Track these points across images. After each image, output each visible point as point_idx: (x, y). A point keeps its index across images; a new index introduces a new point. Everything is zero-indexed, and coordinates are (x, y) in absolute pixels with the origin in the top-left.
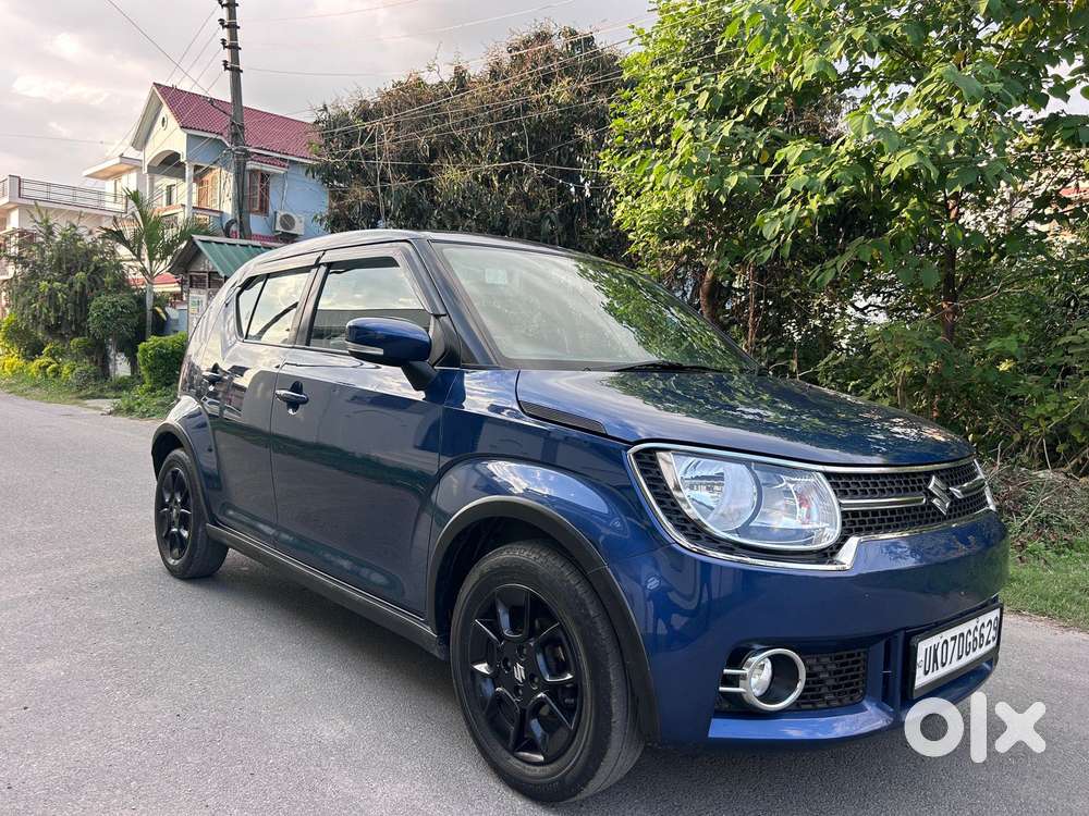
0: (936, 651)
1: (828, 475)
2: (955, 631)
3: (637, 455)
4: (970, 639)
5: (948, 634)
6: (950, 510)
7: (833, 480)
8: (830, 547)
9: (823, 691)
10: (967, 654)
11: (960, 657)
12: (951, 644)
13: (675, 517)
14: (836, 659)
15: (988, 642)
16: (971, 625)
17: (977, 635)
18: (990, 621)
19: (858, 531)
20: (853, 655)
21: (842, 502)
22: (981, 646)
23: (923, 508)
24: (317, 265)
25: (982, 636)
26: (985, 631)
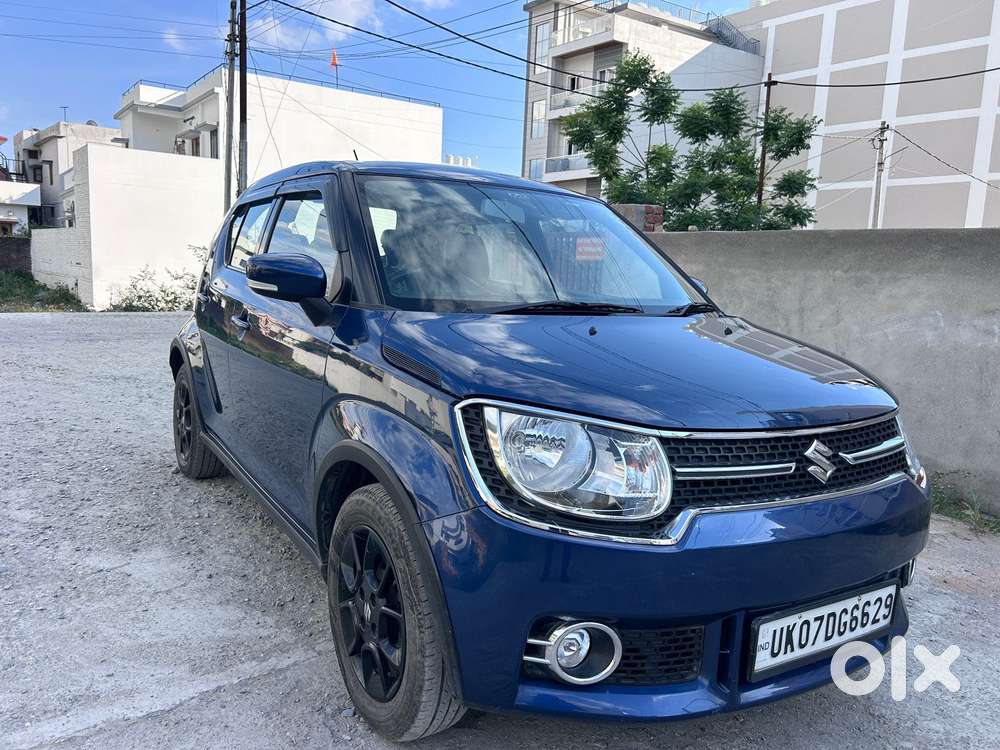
0: (790, 633)
1: (663, 441)
2: (824, 611)
3: (464, 410)
4: (846, 618)
5: (810, 615)
6: (833, 477)
7: (673, 445)
8: (658, 518)
9: (646, 668)
10: (841, 634)
11: (827, 638)
12: (814, 626)
13: (490, 477)
14: (663, 634)
15: (875, 621)
16: (849, 604)
17: (858, 614)
18: (880, 599)
19: (696, 502)
20: (684, 632)
21: (678, 470)
22: (863, 625)
23: (792, 476)
24: (276, 197)
25: (865, 614)
26: (871, 610)
